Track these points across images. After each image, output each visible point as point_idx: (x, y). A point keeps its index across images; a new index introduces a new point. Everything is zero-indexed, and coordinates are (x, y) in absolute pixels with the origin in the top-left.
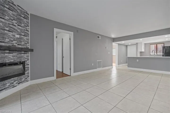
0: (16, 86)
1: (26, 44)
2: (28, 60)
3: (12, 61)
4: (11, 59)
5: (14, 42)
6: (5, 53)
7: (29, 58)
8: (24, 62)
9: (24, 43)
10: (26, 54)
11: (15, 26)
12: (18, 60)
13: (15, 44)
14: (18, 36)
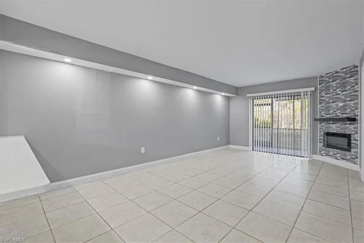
0: (338, 159)
1: (354, 111)
2: (357, 133)
3: (335, 131)
4: (335, 130)
5: (338, 112)
6: (330, 124)
7: (358, 131)
8: (350, 135)
9: (350, 111)
10: (354, 124)
11: (339, 94)
12: (342, 132)
13: (338, 114)
14: (341, 104)
